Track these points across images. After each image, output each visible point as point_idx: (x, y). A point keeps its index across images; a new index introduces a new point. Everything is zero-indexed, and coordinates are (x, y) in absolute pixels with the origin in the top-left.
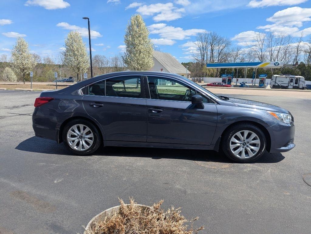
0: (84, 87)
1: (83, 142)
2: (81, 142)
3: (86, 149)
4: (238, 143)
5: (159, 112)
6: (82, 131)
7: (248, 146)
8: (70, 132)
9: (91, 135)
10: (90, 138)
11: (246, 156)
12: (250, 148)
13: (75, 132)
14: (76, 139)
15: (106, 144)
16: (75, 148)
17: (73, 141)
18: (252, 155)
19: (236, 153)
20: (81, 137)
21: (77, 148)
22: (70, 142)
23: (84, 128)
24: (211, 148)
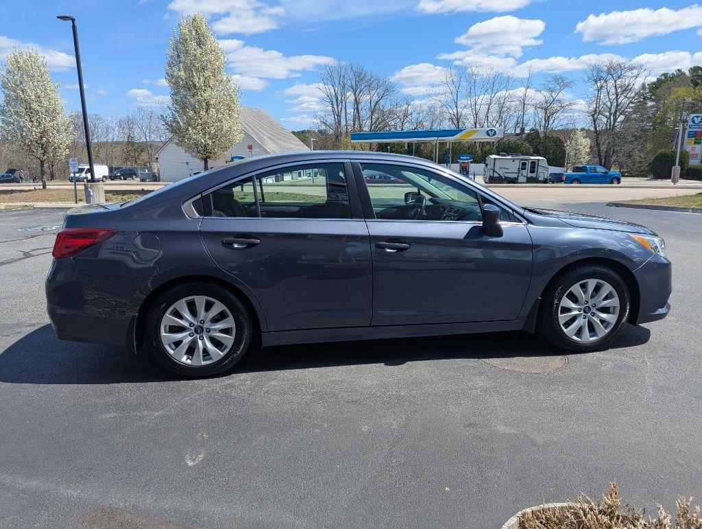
0: (199, 196)
1: (205, 343)
2: (200, 342)
3: (215, 359)
4: (575, 309)
5: (400, 250)
6: (202, 313)
7: (594, 314)
8: (168, 319)
9: (229, 323)
10: (226, 331)
11: (591, 337)
12: (598, 317)
13: (181, 317)
14: (185, 337)
15: (269, 340)
16: (184, 359)
17: (178, 344)
18: (603, 332)
19: (569, 331)
20: (199, 330)
21: (189, 361)
22: (169, 345)
23: (209, 306)
24: (518, 325)
